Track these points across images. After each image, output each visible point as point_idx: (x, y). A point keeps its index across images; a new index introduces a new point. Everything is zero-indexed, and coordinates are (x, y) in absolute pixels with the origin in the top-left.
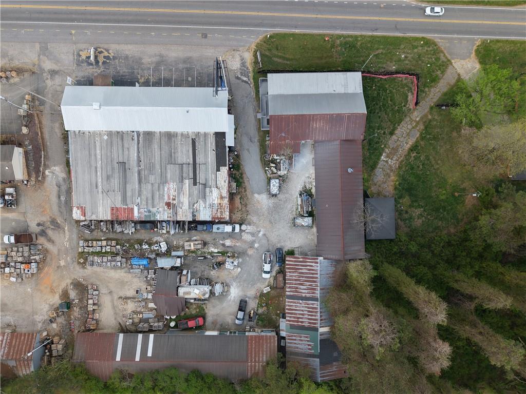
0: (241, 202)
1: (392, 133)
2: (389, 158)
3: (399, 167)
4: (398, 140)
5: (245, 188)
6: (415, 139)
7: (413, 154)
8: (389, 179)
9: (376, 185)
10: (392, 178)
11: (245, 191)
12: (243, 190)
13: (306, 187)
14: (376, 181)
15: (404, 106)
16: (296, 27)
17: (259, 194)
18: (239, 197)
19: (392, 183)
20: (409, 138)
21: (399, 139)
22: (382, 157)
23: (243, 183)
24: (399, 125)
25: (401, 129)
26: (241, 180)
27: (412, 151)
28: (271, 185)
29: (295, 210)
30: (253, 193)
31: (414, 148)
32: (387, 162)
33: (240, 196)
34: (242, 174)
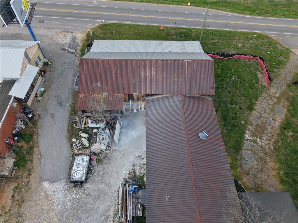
0: (13, 196)
1: (251, 108)
2: (257, 137)
3: (275, 149)
4: (261, 116)
5: (29, 170)
6: (284, 116)
7: (288, 132)
8: (266, 166)
9: (248, 174)
10: (271, 164)
11: (29, 175)
12: (25, 175)
13: (135, 173)
14: (246, 167)
15: (256, 83)
16: (132, 21)
17: (52, 181)
18: (13, 185)
19: (274, 173)
20: (275, 115)
21: (263, 115)
22: (247, 136)
23: (29, 162)
24: (257, 101)
25: (260, 104)
26: (28, 157)
27: (285, 129)
28: (75, 164)
29: (112, 215)
30: (42, 180)
31: (286, 126)
32: (255, 141)
33: (16, 184)
34: (32, 148)
